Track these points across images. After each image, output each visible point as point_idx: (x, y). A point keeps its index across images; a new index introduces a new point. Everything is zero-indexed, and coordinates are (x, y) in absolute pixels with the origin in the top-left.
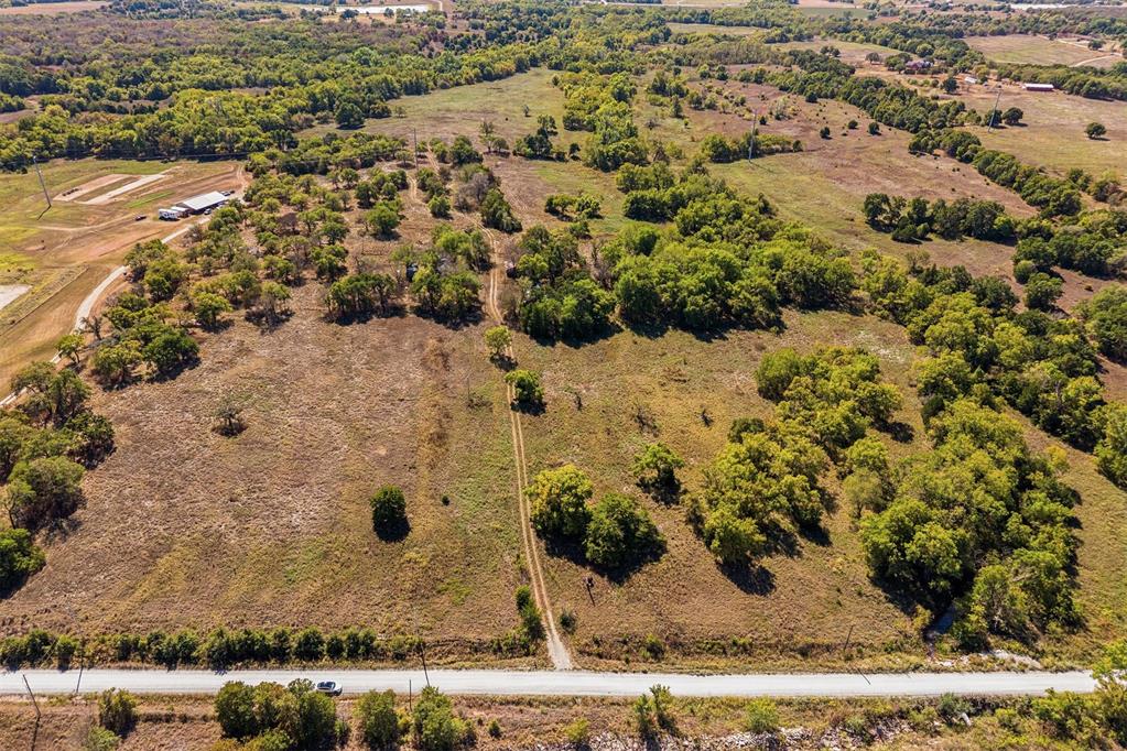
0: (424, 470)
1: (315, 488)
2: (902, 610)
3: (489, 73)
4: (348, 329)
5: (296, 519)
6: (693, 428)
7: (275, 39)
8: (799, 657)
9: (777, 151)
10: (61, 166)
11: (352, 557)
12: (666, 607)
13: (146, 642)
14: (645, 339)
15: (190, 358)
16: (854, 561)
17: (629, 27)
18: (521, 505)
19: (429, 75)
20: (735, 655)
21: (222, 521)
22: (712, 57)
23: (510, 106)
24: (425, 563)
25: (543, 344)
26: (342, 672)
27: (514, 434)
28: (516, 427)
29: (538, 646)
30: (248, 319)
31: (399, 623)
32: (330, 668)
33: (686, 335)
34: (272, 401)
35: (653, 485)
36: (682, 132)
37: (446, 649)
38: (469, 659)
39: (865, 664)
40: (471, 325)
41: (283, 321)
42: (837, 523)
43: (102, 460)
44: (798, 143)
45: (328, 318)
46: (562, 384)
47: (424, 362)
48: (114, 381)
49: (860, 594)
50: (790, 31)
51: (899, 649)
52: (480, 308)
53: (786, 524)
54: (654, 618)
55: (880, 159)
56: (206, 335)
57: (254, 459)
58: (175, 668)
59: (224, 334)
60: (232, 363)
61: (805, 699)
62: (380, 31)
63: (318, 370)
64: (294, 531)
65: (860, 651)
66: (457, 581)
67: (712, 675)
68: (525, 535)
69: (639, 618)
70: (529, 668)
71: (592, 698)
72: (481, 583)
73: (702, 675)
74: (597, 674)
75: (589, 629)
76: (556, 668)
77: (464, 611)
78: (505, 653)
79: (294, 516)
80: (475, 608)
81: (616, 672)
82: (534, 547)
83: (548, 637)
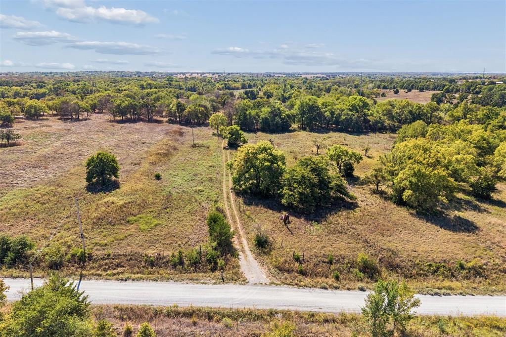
0: (146, 165)
4: (122, 125)
9: (373, 97)
11: (52, 199)
12: (371, 237)
18: (224, 183)
24: (122, 203)
28: (226, 154)
30: (60, 119)
37: (116, 262)
38: (140, 272)
40: (202, 127)
41: (82, 121)
44: (384, 93)
45: (112, 122)
47: (166, 134)
54: (360, 245)
56: (26, 121)
57: (10, 156)
59: (39, 122)
63: (92, 133)
64: (12, 185)
66: (150, 216)
67: (449, 295)
68: (225, 195)
69: (343, 245)
70: (214, 281)
71: (297, 313)
72: (175, 219)
73: (436, 294)
74: (301, 289)
75: (288, 250)
76: (249, 282)
77: (149, 235)
78: (186, 266)
79: (19, 179)
80: (163, 233)
81: (325, 288)
82: (232, 202)
83: (241, 257)
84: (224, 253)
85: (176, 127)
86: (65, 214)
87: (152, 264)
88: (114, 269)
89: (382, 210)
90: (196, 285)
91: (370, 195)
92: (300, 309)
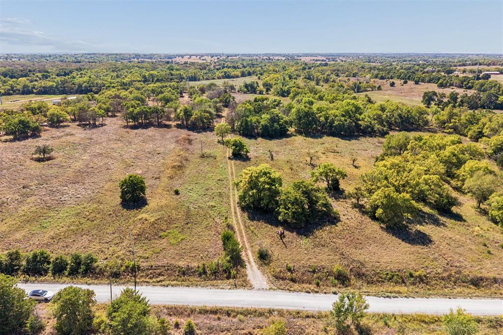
0: (165, 179)
1: (87, 184)
3: (229, 75)
4: (136, 131)
6: (348, 169)
8: (472, 286)
9: (370, 90)
11: (98, 216)
12: (348, 251)
14: (310, 139)
15: (35, 134)
16: (488, 230)
18: (231, 196)
19: (201, 75)
24: (153, 220)
25: (250, 139)
27: (229, 168)
28: (231, 165)
29: (238, 271)
30: (79, 125)
31: (120, 253)
32: (50, 282)
33: (335, 138)
36: (321, 88)
40: (208, 132)
41: (99, 127)
42: (465, 211)
44: (380, 86)
45: (126, 127)
46: (261, 151)
47: (177, 141)
52: (213, 127)
53: (427, 210)
55: (423, 90)
56: (50, 129)
57: (50, 171)
59: (62, 129)
60: (59, 137)
63: (112, 142)
66: (176, 231)
67: (397, 297)
68: (233, 210)
69: (325, 257)
70: (229, 287)
71: (287, 311)
72: (195, 234)
73: (388, 297)
74: (291, 293)
75: (283, 262)
76: (254, 288)
77: (178, 248)
78: (208, 275)
79: (65, 196)
80: (188, 247)
81: (309, 292)
82: (239, 217)
83: (248, 266)
84: (235, 265)
85: (184, 133)
86: (110, 230)
87: (184, 274)
88: (157, 277)
89: (359, 224)
90: (217, 290)
91: (351, 209)
92: (290, 308)
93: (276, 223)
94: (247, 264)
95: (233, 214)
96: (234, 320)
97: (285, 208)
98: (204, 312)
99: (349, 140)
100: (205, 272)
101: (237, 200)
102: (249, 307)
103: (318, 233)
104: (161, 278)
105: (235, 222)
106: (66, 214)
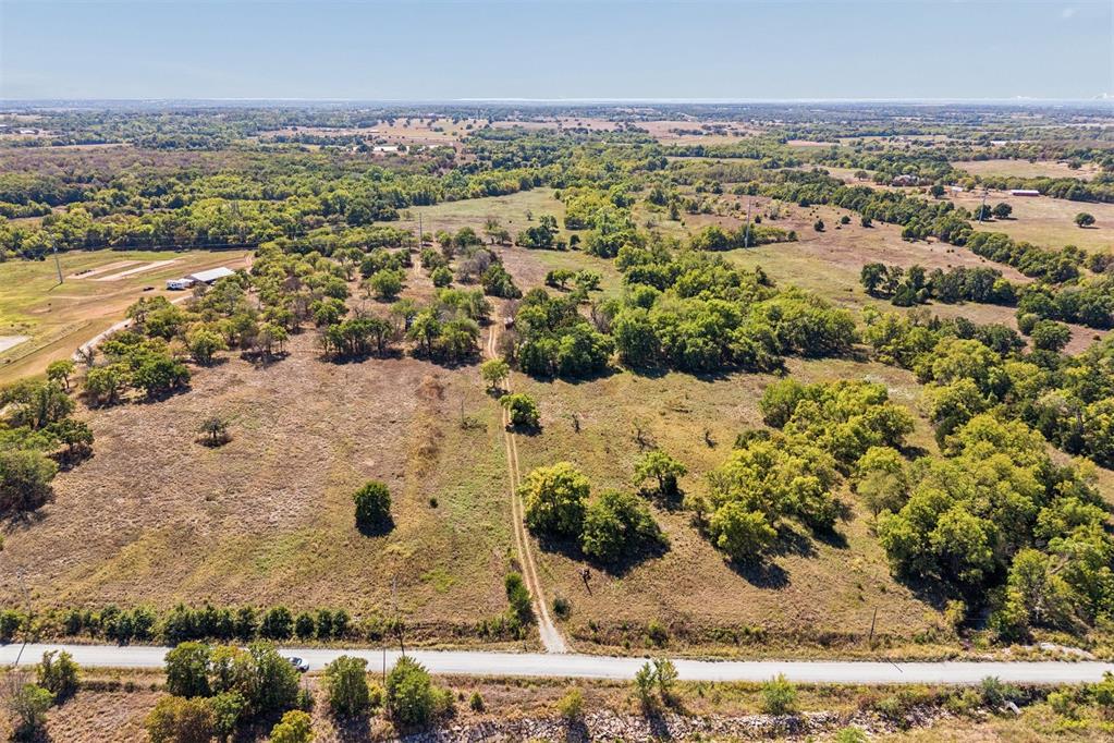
0: (412, 478)
1: (298, 491)
2: (932, 605)
3: (495, 189)
4: (343, 368)
5: (274, 516)
6: (697, 449)
7: (293, 163)
8: (820, 646)
9: (773, 241)
10: (78, 255)
11: (331, 549)
12: (670, 598)
13: (98, 617)
14: (645, 379)
15: (180, 386)
16: (874, 562)
17: (628, 158)
18: (514, 510)
19: (438, 190)
20: (748, 643)
21: (195, 516)
22: (707, 176)
23: (514, 213)
24: (409, 554)
25: (541, 381)
26: (311, 651)
27: (509, 451)
28: (511, 444)
29: (528, 630)
30: (244, 357)
31: (376, 607)
32: (298, 647)
33: (687, 376)
34: (259, 421)
35: (655, 494)
36: (679, 230)
37: (428, 631)
38: (451, 642)
39: (895, 653)
40: (468, 366)
41: (279, 360)
42: (854, 530)
43: (78, 465)
44: (793, 233)
45: (325, 359)
46: (559, 412)
47: (419, 393)
48: (101, 402)
49: (883, 590)
50: (780, 160)
51: (931, 640)
52: (478, 354)
53: (799, 528)
54: (656, 608)
55: (876, 246)
56: (200, 369)
57: (235, 466)
58: (127, 644)
59: (218, 369)
60: (222, 390)
61: (829, 685)
62: (392, 159)
63: (310, 397)
64: (272, 526)
65: (888, 642)
66: (442, 571)
67: (722, 661)
68: (517, 535)
69: (640, 607)
70: (518, 651)
71: (587, 680)
72: (468, 575)
73: (711, 661)
74: (594, 658)
75: (585, 616)
76: (548, 652)
77: (448, 598)
78: (491, 636)
80: (461, 595)
81: (615, 657)
82: (527, 545)
83: (541, 623)
84: (524, 622)
85: (428, 371)
86: (353, 571)
88: (428, 639)
89: (695, 554)
90: (503, 655)
91: (688, 529)
92: (591, 676)
93: (578, 556)
94: (539, 619)
95: (518, 539)
96: (526, 691)
97: (591, 535)
98: (490, 681)
99: (711, 381)
100: (487, 632)
101: (523, 516)
102: (543, 675)
103: (635, 571)
104: (432, 640)
105: (521, 555)
106: (287, 546)
